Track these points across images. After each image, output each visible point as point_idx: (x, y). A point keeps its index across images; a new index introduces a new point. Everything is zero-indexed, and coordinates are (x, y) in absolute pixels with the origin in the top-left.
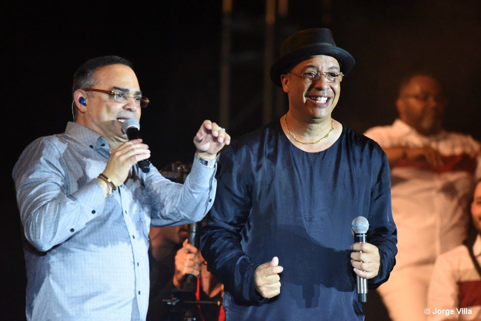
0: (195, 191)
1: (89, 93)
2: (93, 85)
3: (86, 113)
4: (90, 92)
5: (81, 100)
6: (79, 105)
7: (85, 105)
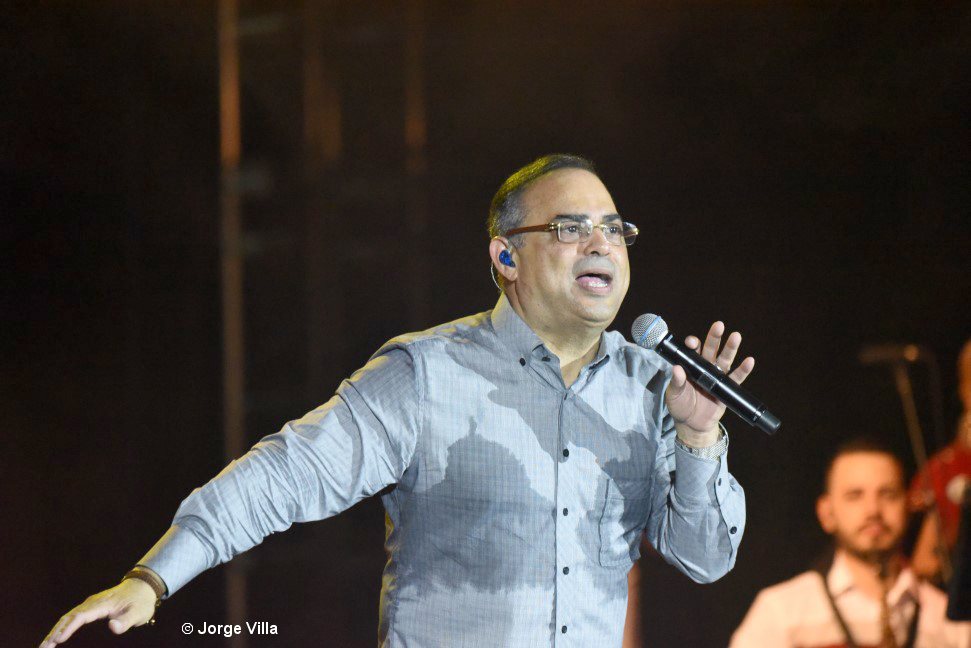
0: (687, 510)
1: (515, 239)
2: (521, 222)
3: (518, 282)
4: (516, 236)
5: (505, 257)
6: (502, 268)
7: (512, 264)
